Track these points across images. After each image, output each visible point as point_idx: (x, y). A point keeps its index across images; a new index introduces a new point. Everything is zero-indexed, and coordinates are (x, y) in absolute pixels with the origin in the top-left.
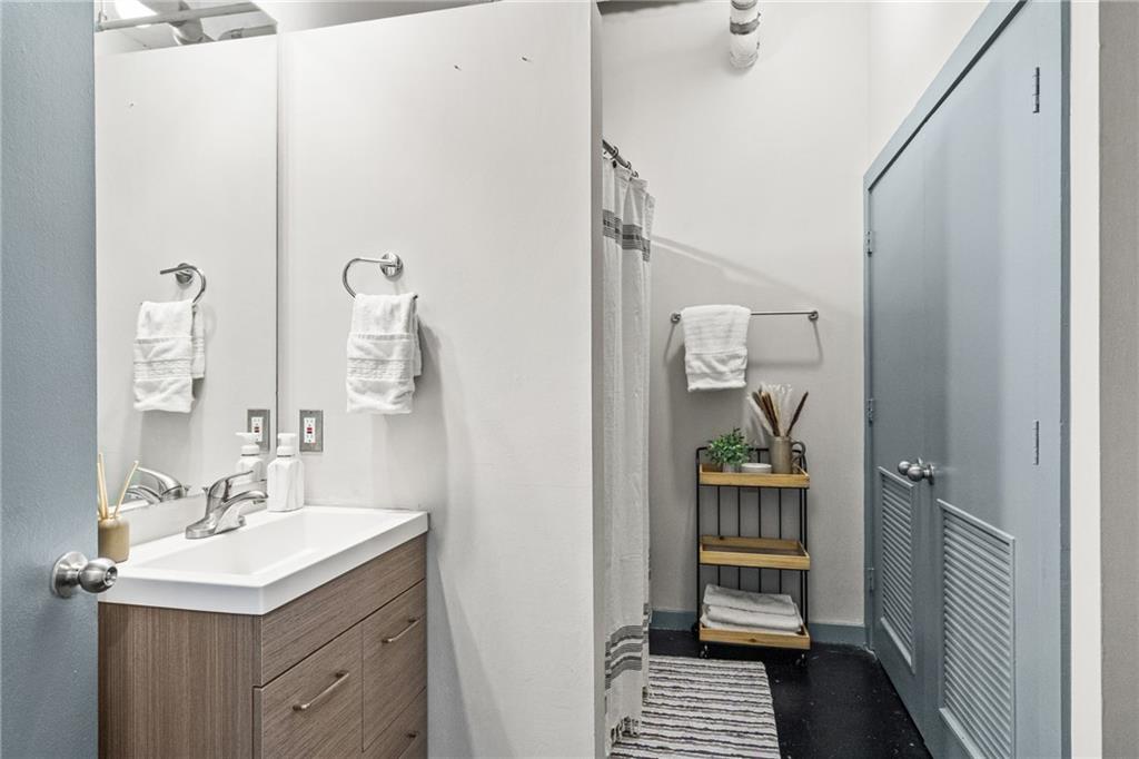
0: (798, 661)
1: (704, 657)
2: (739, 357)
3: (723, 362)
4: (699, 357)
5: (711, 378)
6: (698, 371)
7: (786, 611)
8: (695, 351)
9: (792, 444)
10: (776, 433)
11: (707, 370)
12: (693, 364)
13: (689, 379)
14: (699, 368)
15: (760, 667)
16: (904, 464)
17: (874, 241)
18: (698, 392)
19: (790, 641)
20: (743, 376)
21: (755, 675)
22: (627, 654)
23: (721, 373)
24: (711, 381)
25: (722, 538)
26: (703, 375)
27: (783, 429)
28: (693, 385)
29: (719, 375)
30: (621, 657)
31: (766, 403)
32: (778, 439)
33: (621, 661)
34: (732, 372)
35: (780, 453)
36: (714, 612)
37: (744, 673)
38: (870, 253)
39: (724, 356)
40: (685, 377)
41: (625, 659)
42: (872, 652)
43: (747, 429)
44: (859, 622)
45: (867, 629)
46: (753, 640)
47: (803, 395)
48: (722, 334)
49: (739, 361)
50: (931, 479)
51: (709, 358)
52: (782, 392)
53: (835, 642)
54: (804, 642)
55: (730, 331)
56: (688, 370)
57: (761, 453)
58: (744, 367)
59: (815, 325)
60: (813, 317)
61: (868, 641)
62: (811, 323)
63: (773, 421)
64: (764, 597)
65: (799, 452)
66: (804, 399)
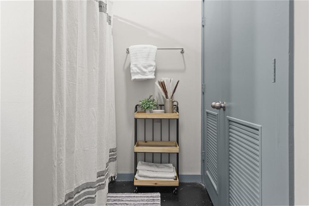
0: (174, 191)
1: (135, 193)
2: (153, 66)
3: (146, 68)
4: (136, 65)
5: (141, 74)
6: (136, 72)
7: (169, 170)
8: (134, 63)
9: (173, 102)
10: (167, 97)
11: (138, 71)
12: (134, 69)
13: (132, 75)
14: (136, 70)
15: (158, 195)
16: (214, 103)
17: (205, 21)
18: (135, 80)
19: (171, 183)
20: (154, 74)
21: (155, 199)
22: (87, 197)
23: (145, 72)
24: (140, 75)
25: (146, 142)
26: (137, 73)
27: (169, 95)
28: (133, 77)
29: (144, 73)
30: (84, 198)
31: (162, 85)
32: (167, 100)
33: (83, 200)
34: (149, 72)
35: (168, 106)
36: (140, 172)
37: (151, 198)
38: (203, 26)
39: (146, 65)
40: (130, 74)
41: (86, 199)
42: (203, 185)
43: (157, 97)
44: (199, 173)
45: (202, 176)
46: (156, 184)
47: (178, 80)
48: (146, 56)
49: (152, 68)
50: (224, 108)
51: (139, 66)
52: (169, 80)
53: (190, 182)
54: (176, 183)
55: (149, 55)
56: (131, 71)
57: (161, 106)
58: (154, 70)
59: (183, 55)
60: (182, 52)
61: (202, 181)
63: (166, 92)
64: (162, 165)
65: (176, 105)
66: (178, 83)
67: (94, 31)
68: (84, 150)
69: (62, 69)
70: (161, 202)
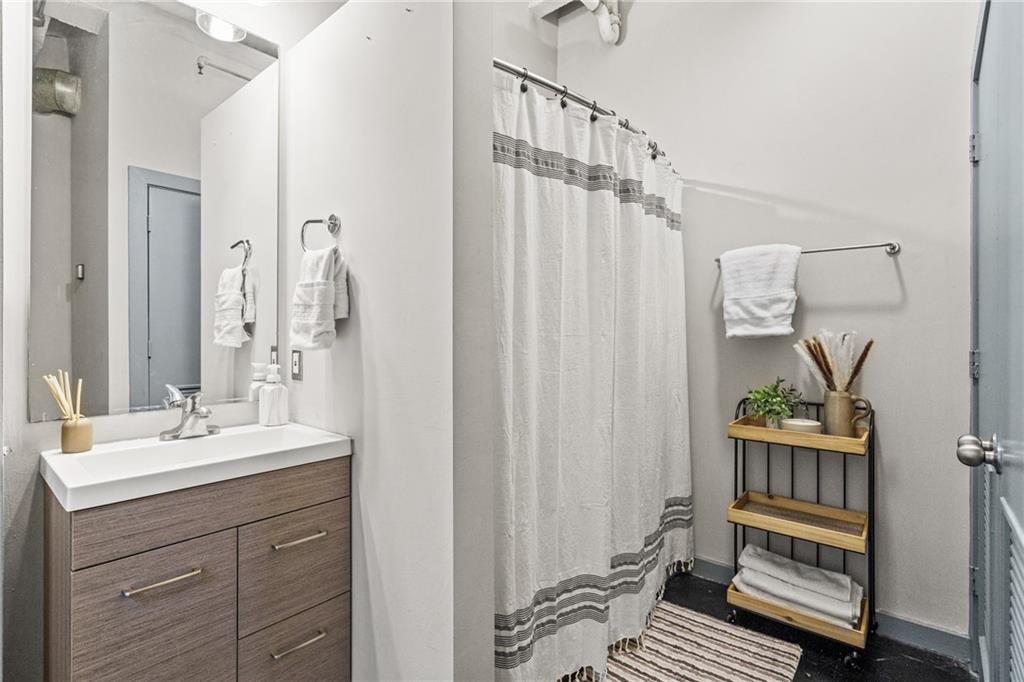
0: (847, 658)
1: (730, 622)
2: (785, 301)
3: (764, 306)
4: (736, 302)
5: (751, 324)
6: (736, 318)
7: (838, 595)
8: (733, 296)
9: (854, 401)
10: (831, 386)
11: (743, 315)
12: (731, 310)
13: (727, 325)
14: (737, 314)
15: (793, 651)
17: (981, 147)
18: (734, 337)
19: (836, 631)
20: (789, 321)
21: (780, 658)
22: (588, 603)
23: (762, 319)
24: (747, 326)
25: (771, 497)
26: (741, 321)
27: (841, 378)
28: (730, 332)
29: (759, 321)
30: (581, 604)
31: (817, 354)
32: (833, 394)
33: (580, 608)
34: (776, 317)
35: (837, 411)
36: (746, 574)
37: (769, 654)
38: (975, 162)
39: (764, 301)
40: (724, 323)
41: (585, 607)
42: (975, 675)
43: (805, 383)
44: (962, 630)
45: (971, 642)
46: (789, 618)
47: (868, 341)
48: (764, 277)
49: (782, 307)
50: (996, 464)
51: (746, 303)
52: (836, 337)
54: (858, 638)
55: (774, 272)
56: (726, 316)
57: (817, 409)
58: (791, 310)
59: (896, 262)
60: (894, 251)
61: (972, 659)
62: (891, 259)
63: (827, 373)
64: (815, 572)
65: (864, 409)
66: (868, 348)
67: (604, 255)
68: (582, 507)
69: (525, 352)
70: (796, 674)
